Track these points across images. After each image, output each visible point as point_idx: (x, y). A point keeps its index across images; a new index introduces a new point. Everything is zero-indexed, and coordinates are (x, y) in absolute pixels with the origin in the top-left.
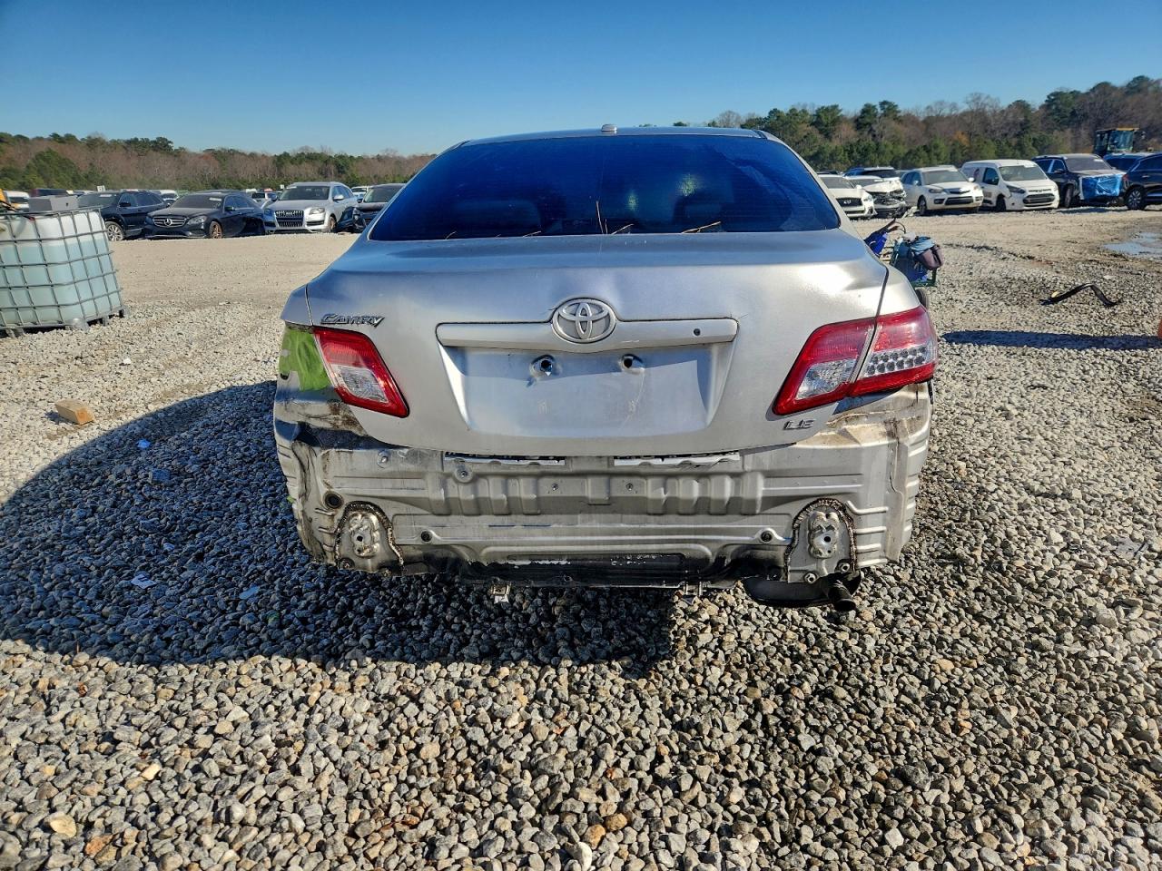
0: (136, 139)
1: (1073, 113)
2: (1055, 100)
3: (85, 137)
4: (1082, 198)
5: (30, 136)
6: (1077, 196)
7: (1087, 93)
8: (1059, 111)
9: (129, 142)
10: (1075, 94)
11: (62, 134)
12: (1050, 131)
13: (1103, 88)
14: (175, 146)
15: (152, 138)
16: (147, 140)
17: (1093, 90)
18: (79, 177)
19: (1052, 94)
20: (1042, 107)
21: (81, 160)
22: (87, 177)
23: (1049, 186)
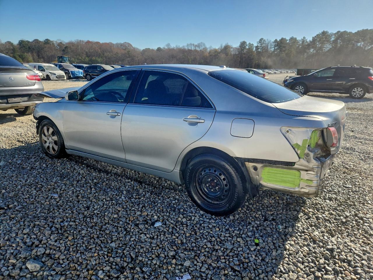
1: (29, 48)
2: (21, 43)
4: (72, 77)
6: (70, 76)
7: (32, 42)
8: (24, 46)
10: (28, 42)
12: (24, 53)
13: (36, 41)
17: (34, 41)
19: (20, 41)
20: (18, 45)
23: (62, 73)
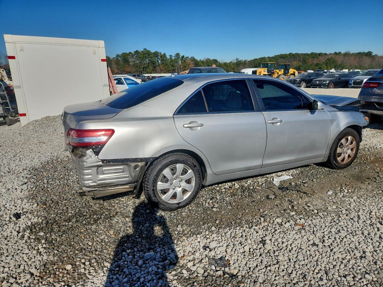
0: (360, 52)
3: (344, 52)
5: (328, 53)
9: (357, 53)
11: (337, 52)
14: (373, 54)
15: (366, 52)
16: (365, 52)
18: (337, 65)
21: (339, 60)
22: (339, 65)
